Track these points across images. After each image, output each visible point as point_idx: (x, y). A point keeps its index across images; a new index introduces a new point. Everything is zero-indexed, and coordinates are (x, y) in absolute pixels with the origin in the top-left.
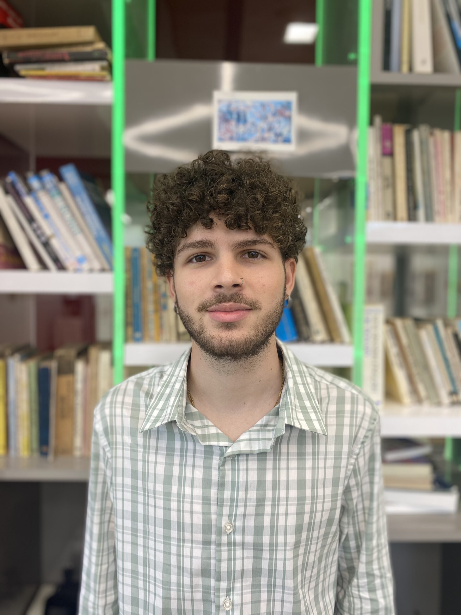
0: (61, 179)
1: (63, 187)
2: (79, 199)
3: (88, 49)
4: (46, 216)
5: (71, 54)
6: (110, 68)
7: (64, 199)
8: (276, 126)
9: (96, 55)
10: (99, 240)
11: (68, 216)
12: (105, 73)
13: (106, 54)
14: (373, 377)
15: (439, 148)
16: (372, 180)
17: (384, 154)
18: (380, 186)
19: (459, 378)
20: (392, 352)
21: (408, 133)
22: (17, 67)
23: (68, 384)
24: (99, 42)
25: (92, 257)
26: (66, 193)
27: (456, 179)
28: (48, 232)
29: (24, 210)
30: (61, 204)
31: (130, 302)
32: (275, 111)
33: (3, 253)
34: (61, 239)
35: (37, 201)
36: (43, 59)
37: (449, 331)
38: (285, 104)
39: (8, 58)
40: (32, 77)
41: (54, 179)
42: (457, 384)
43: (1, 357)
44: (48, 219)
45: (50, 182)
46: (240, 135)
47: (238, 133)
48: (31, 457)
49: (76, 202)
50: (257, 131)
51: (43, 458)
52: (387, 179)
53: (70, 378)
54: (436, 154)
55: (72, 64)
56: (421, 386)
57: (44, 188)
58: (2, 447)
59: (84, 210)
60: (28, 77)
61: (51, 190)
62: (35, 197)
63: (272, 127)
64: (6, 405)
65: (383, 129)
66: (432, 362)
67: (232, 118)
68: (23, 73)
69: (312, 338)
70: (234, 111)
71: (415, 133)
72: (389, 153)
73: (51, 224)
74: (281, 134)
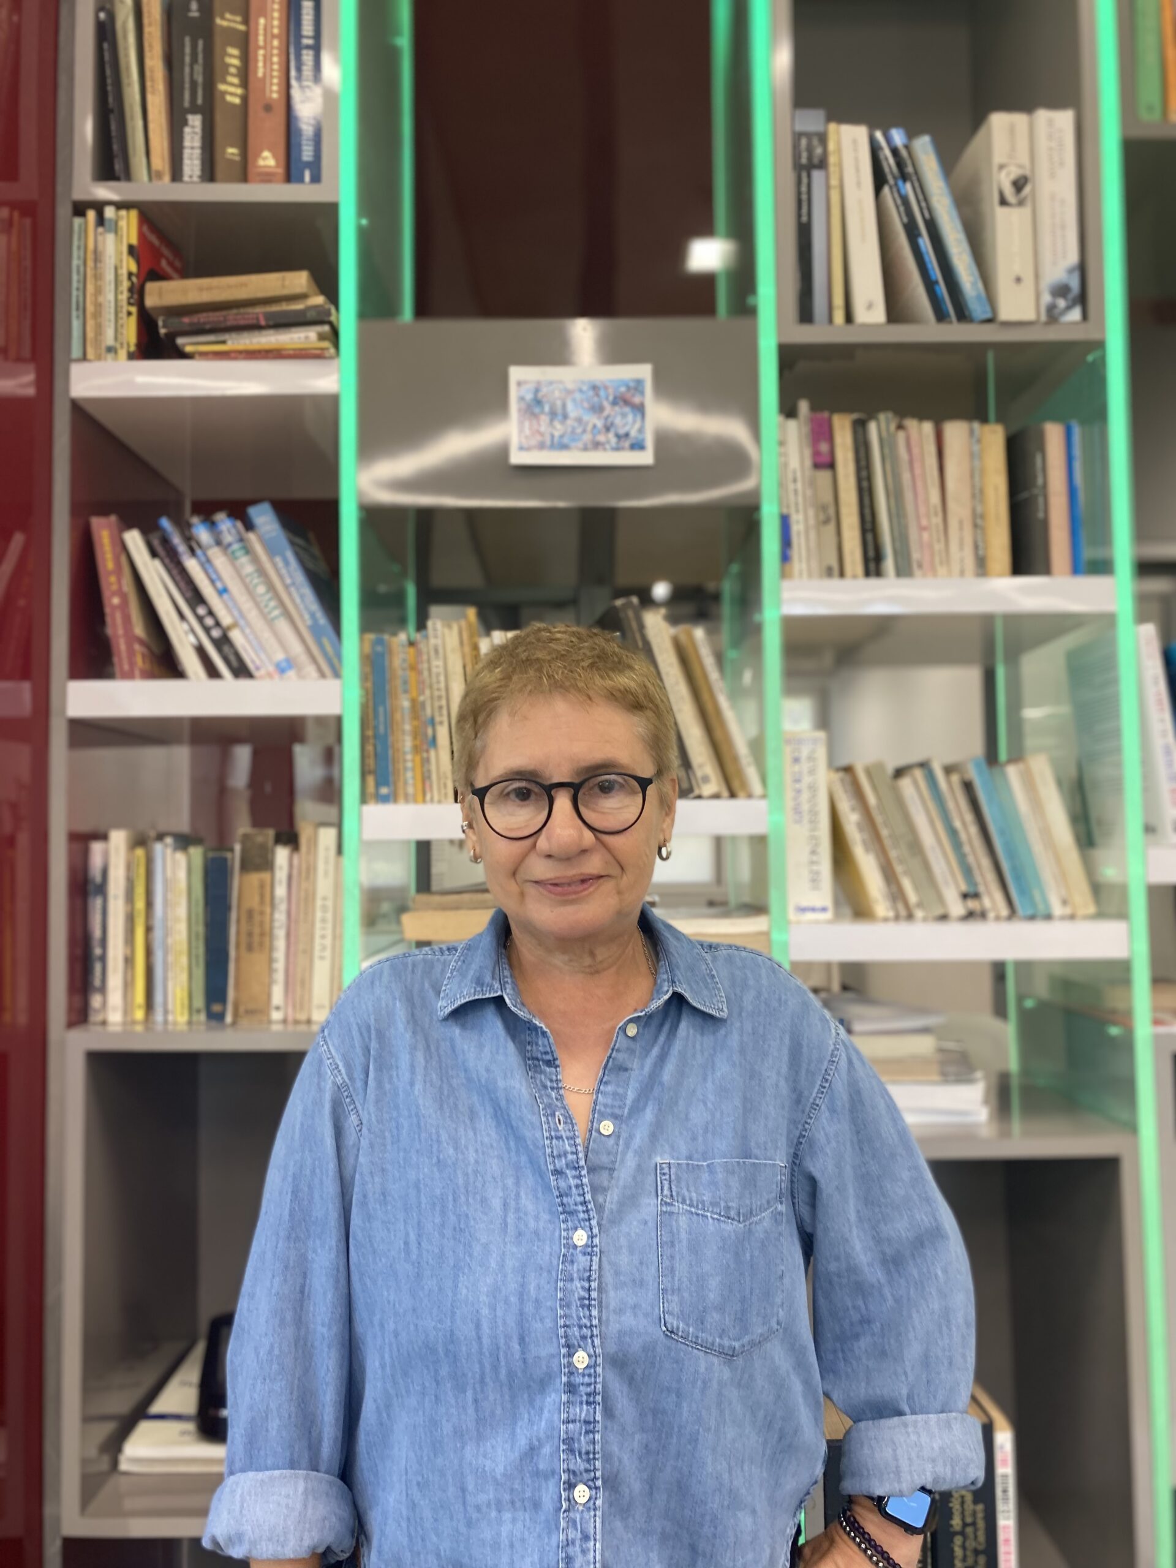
0: (249, 526)
1: (251, 536)
2: (278, 560)
3: (298, 306)
4: (223, 592)
5: (267, 316)
6: (334, 335)
7: (256, 560)
8: (618, 421)
9: (311, 315)
10: (315, 629)
11: (261, 589)
12: (326, 344)
13: (329, 314)
14: (812, 863)
15: (916, 451)
16: (797, 511)
17: (817, 466)
18: (812, 522)
19: (979, 866)
20: (851, 820)
21: (859, 427)
22: (180, 341)
23: (262, 886)
24: (316, 295)
25: (303, 658)
26: (258, 548)
27: (951, 505)
28: (226, 620)
29: (182, 584)
30: (249, 569)
31: (370, 733)
32: (615, 398)
33: (143, 656)
34: (247, 631)
35: (207, 566)
36: (223, 325)
37: (955, 778)
38: (632, 384)
39: (164, 326)
40: (205, 355)
41: (235, 526)
42: (978, 878)
43: (140, 841)
44: (225, 596)
45: (229, 532)
46: (556, 440)
47: (552, 436)
48: (190, 1023)
49: (275, 565)
50: (584, 431)
51: (214, 1023)
52: (824, 508)
53: (265, 876)
54: (911, 462)
55: (271, 332)
56: (907, 884)
57: (219, 543)
58: (139, 1007)
59: (288, 581)
60: (197, 356)
61: (229, 545)
62: (203, 559)
63: (612, 424)
64: (149, 929)
65: (812, 421)
66: (927, 837)
67: (542, 412)
68: (188, 349)
69: (696, 792)
70: (544, 400)
71: (872, 427)
72: (826, 463)
73: (230, 604)
74: (627, 435)
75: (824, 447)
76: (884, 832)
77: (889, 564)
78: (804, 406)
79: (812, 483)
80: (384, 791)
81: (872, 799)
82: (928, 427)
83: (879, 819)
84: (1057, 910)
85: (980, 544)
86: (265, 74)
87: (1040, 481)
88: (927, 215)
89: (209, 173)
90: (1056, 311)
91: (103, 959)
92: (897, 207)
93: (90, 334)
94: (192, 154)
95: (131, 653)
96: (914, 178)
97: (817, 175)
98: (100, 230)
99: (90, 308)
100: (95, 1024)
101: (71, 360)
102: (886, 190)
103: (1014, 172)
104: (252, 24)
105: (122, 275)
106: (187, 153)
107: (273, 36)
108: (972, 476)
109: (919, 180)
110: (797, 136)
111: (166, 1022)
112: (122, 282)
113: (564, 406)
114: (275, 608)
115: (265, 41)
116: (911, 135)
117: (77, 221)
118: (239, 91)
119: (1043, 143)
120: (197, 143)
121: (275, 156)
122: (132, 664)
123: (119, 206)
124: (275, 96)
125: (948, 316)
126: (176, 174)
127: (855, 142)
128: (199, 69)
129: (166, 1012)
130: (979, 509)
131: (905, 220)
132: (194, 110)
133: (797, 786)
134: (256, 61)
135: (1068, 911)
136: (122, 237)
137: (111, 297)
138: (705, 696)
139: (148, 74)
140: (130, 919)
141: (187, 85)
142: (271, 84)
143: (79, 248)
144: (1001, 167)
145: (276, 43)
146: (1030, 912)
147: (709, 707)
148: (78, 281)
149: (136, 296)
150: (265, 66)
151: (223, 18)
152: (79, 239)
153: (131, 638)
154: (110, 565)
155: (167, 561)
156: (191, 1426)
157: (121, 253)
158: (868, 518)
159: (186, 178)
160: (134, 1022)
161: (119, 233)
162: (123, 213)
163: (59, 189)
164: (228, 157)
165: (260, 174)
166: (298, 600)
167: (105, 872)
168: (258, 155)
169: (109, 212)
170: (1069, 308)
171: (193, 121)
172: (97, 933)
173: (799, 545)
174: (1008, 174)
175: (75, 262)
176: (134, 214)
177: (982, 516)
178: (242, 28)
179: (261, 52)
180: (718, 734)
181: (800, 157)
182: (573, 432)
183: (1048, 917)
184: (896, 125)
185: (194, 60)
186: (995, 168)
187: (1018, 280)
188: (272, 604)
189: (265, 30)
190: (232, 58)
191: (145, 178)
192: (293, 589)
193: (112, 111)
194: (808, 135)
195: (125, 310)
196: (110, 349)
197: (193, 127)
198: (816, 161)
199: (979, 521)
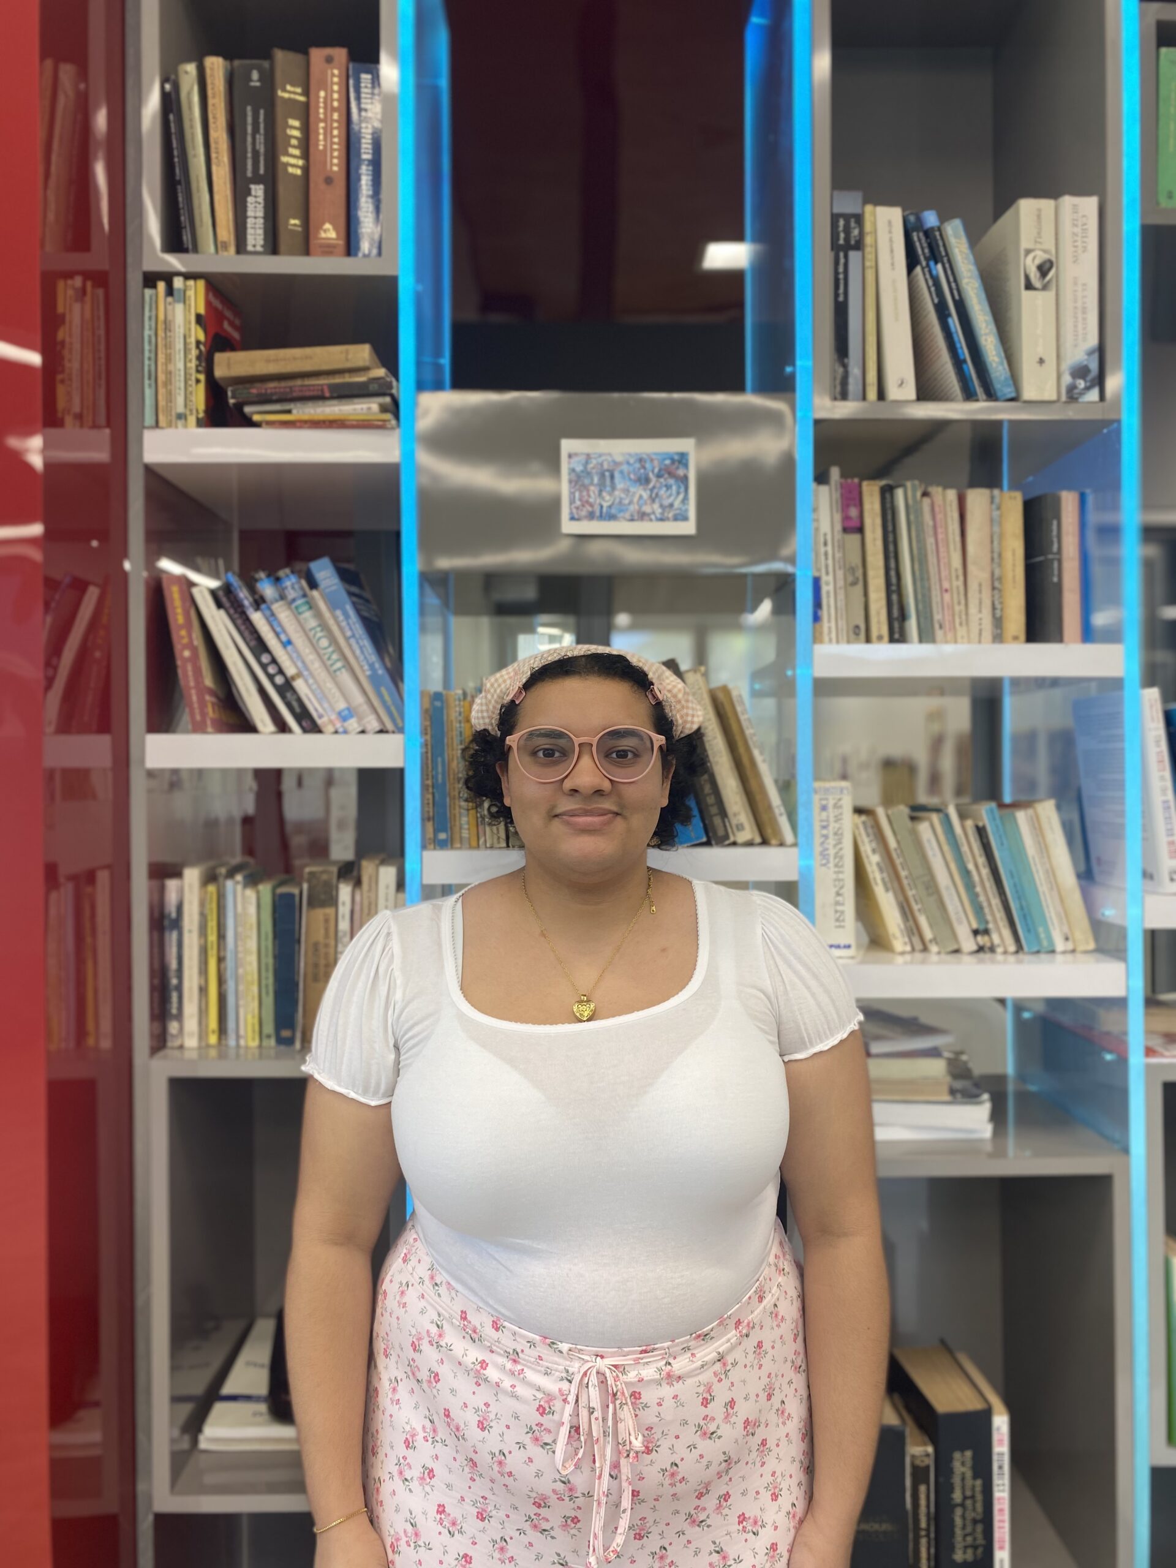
0: (313, 584)
1: (315, 593)
2: (338, 613)
3: (361, 378)
4: (287, 644)
5: (333, 388)
6: (395, 407)
7: (318, 615)
8: (663, 492)
9: (373, 387)
10: (374, 679)
11: (324, 643)
12: (388, 416)
13: (390, 386)
14: (837, 903)
15: (939, 517)
16: (827, 573)
17: (846, 530)
18: (841, 583)
19: (990, 905)
20: (873, 861)
21: (887, 493)
22: (248, 409)
23: (327, 921)
24: (378, 367)
25: (365, 708)
26: (322, 606)
27: (971, 567)
28: (290, 671)
29: (246, 634)
30: (312, 623)
31: (429, 782)
32: (660, 470)
33: (213, 704)
34: (311, 681)
35: (271, 619)
36: (289, 396)
37: (969, 823)
38: (676, 457)
39: (233, 397)
40: (271, 424)
41: (299, 582)
42: (989, 918)
43: (210, 878)
44: (289, 648)
45: (293, 588)
46: (604, 510)
47: (602, 507)
48: (260, 1046)
49: (335, 618)
50: (631, 503)
51: (282, 1048)
52: (852, 570)
53: (330, 911)
54: (935, 527)
55: (335, 402)
56: (923, 921)
57: (282, 597)
58: (213, 1032)
59: (349, 633)
60: (264, 425)
61: (294, 600)
62: (268, 613)
63: (657, 495)
64: (221, 960)
65: (842, 486)
66: (942, 879)
67: (592, 483)
68: (256, 418)
69: (732, 839)
70: (594, 471)
71: (899, 493)
72: (855, 528)
73: (294, 655)
74: (671, 505)
75: (853, 512)
76: (903, 873)
77: (912, 624)
78: (835, 473)
79: (842, 546)
80: (442, 836)
81: (892, 843)
82: (952, 495)
83: (898, 861)
84: (1060, 945)
85: (998, 606)
86: (325, 146)
87: (1055, 548)
88: (957, 297)
89: (273, 247)
90: (1076, 391)
91: (179, 988)
92: (929, 288)
93: (162, 403)
94: (255, 224)
95: (202, 704)
96: (945, 260)
97: (853, 255)
98: (170, 299)
99: (161, 377)
100: (173, 1048)
101: (144, 427)
102: (918, 270)
103: (1040, 257)
104: (312, 96)
105: (191, 343)
106: (250, 222)
107: (333, 109)
108: (992, 542)
109: (949, 261)
110: (835, 218)
111: (238, 1046)
112: (190, 350)
113: (612, 477)
114: (338, 660)
115: (325, 113)
116: (943, 218)
117: (148, 292)
118: (300, 162)
119: (1067, 228)
120: (260, 213)
121: (335, 228)
122: (204, 715)
123: (187, 276)
124: (335, 168)
125: (976, 394)
126: (241, 247)
127: (890, 223)
128: (260, 138)
129: (238, 1037)
130: (997, 572)
131: (936, 301)
132: (257, 179)
133: (825, 832)
134: (318, 134)
135: (1070, 946)
136: (190, 305)
137: (180, 365)
138: (742, 750)
139: (213, 145)
140: (204, 951)
141: (249, 155)
142: (332, 157)
143: (150, 318)
144: (1028, 252)
145: (336, 116)
146: (1035, 949)
147: (745, 760)
148: (150, 351)
149: (203, 364)
150: (325, 139)
151: (284, 90)
152: (150, 310)
153: (201, 689)
154: (181, 620)
155: (232, 611)
156: (263, 1407)
157: (190, 323)
158: (894, 580)
159: (250, 248)
160: (208, 1046)
161: (187, 302)
162: (191, 283)
163: (130, 260)
164: (290, 227)
165: (321, 246)
166: (358, 652)
167: (180, 908)
168: (320, 227)
169: (178, 283)
170: (1088, 388)
171: (256, 189)
172: (173, 965)
173: (829, 606)
174: (1034, 258)
175: (147, 333)
176: (201, 284)
177: (1000, 579)
178: (302, 99)
179: (322, 125)
180: (753, 784)
181: (838, 239)
182: (620, 503)
183: (1053, 952)
184: (929, 208)
185: (256, 130)
186: (1022, 253)
187: (1041, 361)
188: (335, 657)
189: (325, 103)
190: (293, 128)
191: (212, 249)
192: (353, 641)
193: (179, 182)
194: (847, 217)
195: (193, 378)
196: (181, 416)
197: (256, 197)
198: (853, 242)
199: (997, 584)
